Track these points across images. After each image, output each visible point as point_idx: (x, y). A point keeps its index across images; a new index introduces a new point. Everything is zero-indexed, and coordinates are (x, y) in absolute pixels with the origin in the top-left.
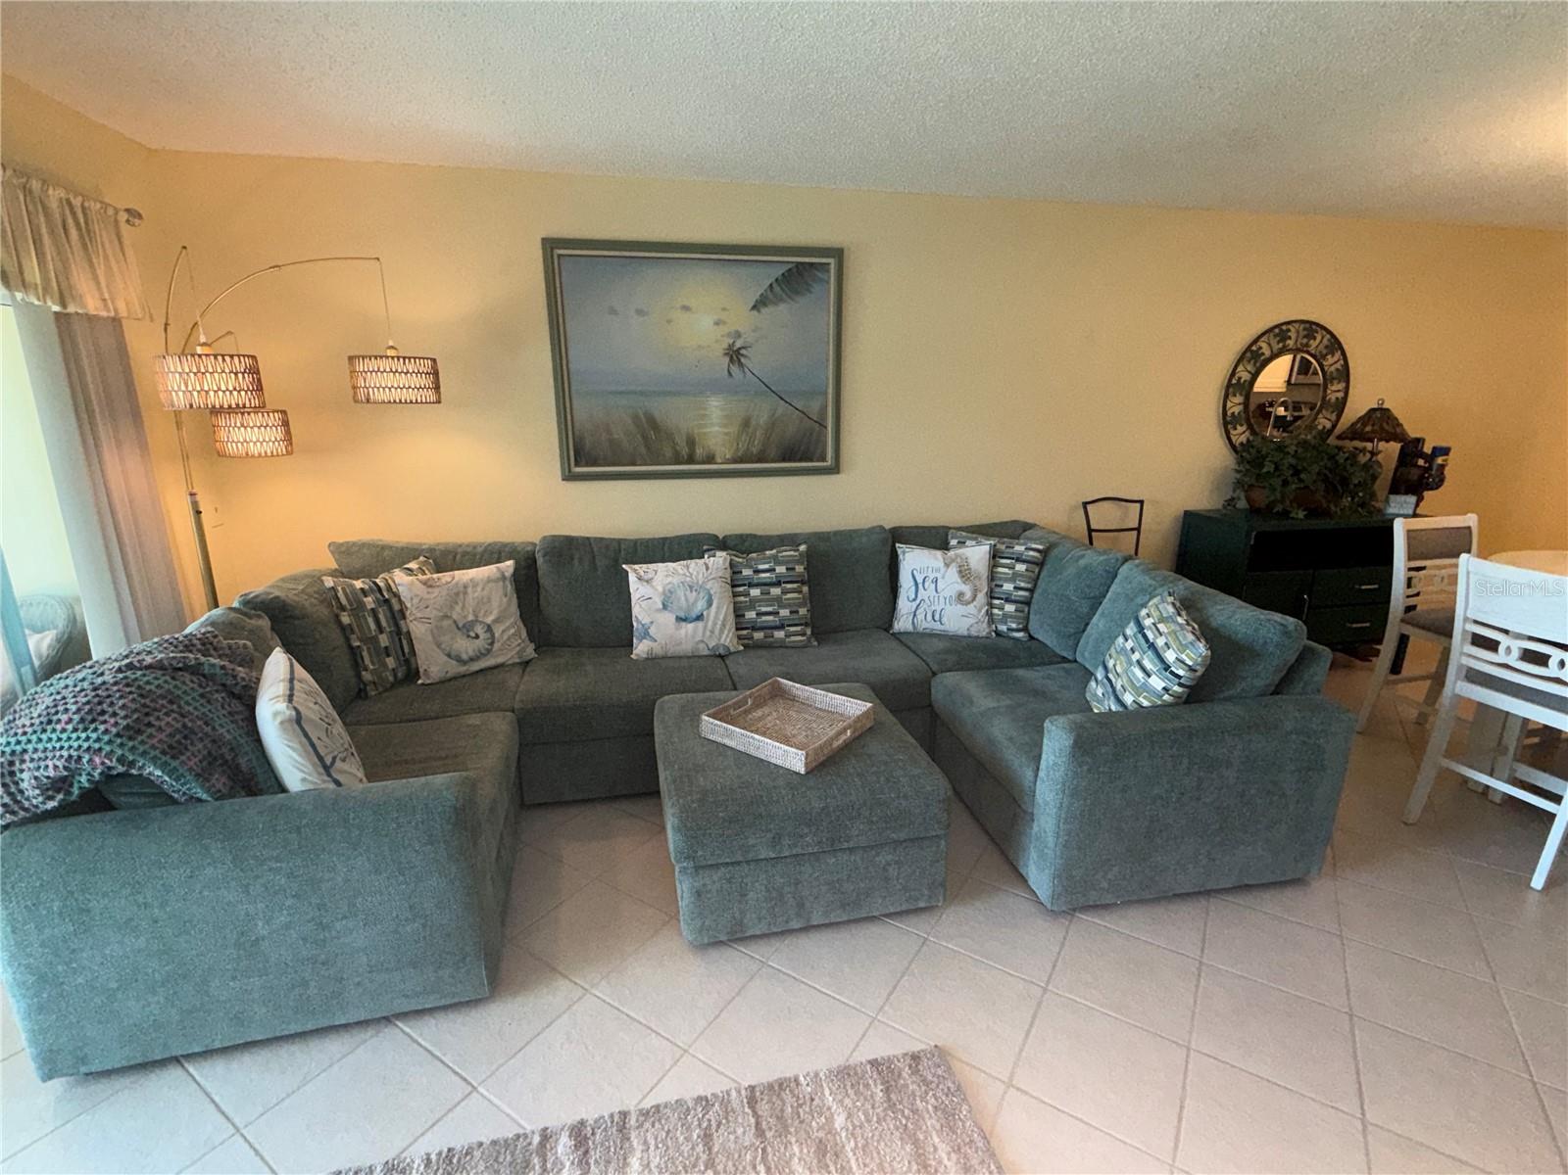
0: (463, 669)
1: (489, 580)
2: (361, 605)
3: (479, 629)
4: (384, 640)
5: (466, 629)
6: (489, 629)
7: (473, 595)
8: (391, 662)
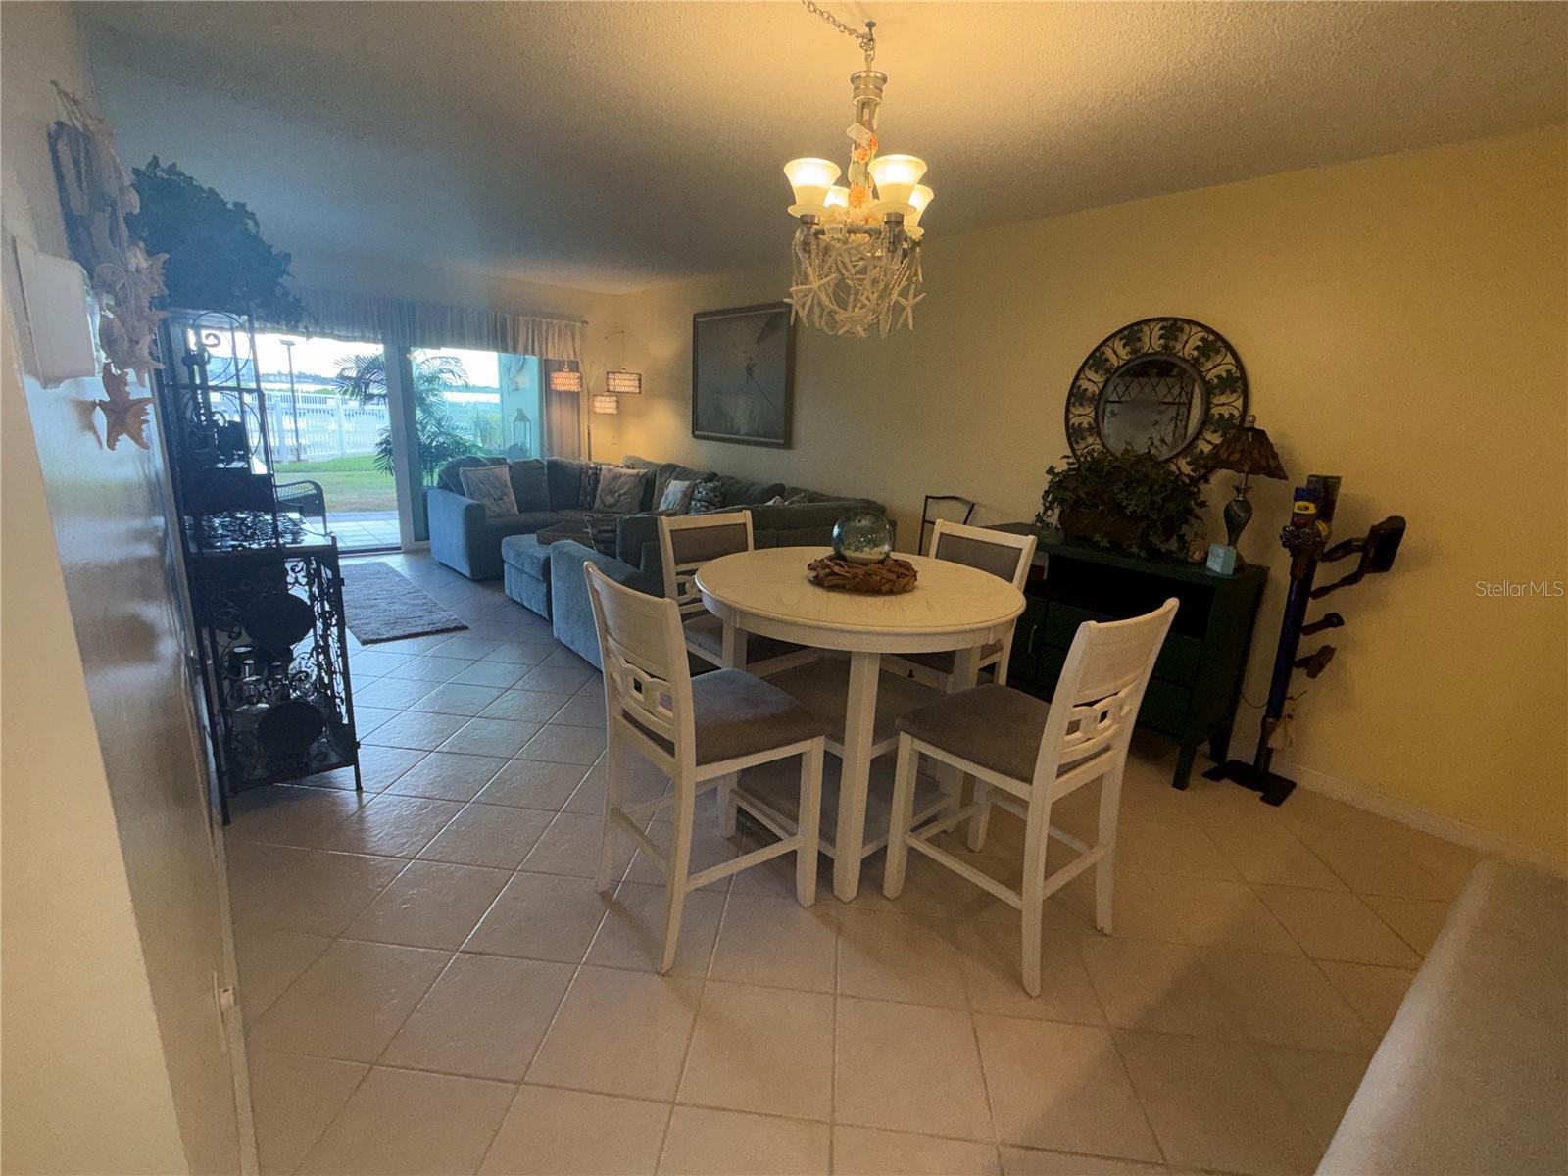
0: (605, 509)
1: (630, 476)
2: (587, 473)
3: (617, 495)
4: (589, 489)
5: (612, 492)
6: (620, 496)
7: (622, 480)
8: (589, 499)
